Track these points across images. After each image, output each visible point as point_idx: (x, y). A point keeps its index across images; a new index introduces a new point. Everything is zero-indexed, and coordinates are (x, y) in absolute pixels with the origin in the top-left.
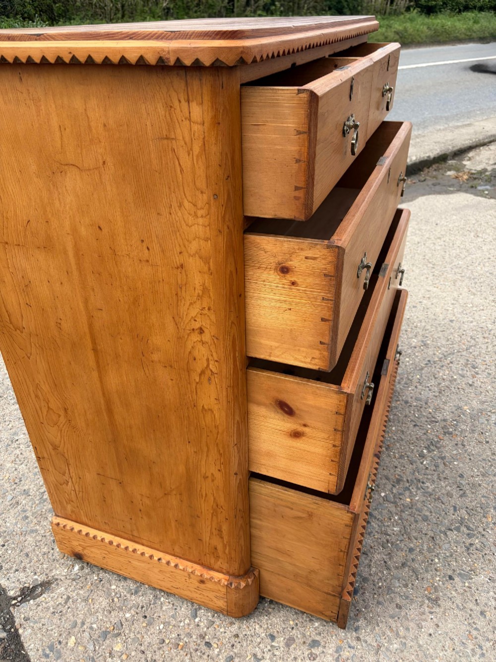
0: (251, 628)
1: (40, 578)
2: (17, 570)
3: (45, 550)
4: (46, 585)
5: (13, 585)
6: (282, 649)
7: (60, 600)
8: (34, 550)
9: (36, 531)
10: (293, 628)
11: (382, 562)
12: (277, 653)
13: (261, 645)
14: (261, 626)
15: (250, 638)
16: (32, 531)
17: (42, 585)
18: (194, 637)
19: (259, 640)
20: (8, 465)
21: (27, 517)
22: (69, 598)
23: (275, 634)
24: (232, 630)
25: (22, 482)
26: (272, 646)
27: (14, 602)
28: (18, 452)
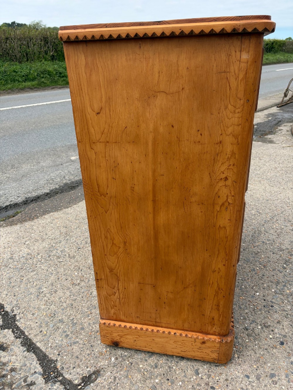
0: (233, 374)
1: (92, 370)
2: (74, 368)
3: (88, 352)
4: (97, 373)
5: (75, 377)
6: (256, 382)
7: (110, 380)
8: (81, 354)
9: (78, 342)
10: (257, 369)
11: (290, 325)
12: (254, 384)
13: (243, 382)
14: (239, 372)
15: (235, 380)
16: (75, 343)
17: (94, 373)
18: (203, 385)
19: (240, 380)
20: (43, 307)
21: (67, 336)
22: (115, 378)
23: (248, 374)
24: (223, 377)
25: (56, 315)
26: (249, 381)
27: (79, 387)
28: (46, 298)
